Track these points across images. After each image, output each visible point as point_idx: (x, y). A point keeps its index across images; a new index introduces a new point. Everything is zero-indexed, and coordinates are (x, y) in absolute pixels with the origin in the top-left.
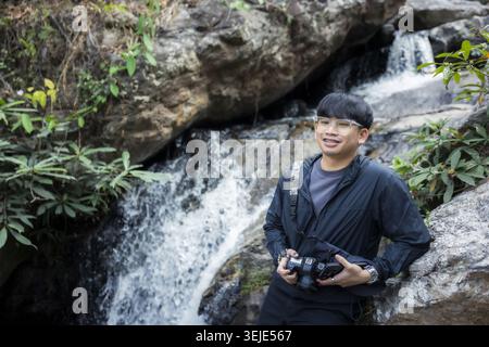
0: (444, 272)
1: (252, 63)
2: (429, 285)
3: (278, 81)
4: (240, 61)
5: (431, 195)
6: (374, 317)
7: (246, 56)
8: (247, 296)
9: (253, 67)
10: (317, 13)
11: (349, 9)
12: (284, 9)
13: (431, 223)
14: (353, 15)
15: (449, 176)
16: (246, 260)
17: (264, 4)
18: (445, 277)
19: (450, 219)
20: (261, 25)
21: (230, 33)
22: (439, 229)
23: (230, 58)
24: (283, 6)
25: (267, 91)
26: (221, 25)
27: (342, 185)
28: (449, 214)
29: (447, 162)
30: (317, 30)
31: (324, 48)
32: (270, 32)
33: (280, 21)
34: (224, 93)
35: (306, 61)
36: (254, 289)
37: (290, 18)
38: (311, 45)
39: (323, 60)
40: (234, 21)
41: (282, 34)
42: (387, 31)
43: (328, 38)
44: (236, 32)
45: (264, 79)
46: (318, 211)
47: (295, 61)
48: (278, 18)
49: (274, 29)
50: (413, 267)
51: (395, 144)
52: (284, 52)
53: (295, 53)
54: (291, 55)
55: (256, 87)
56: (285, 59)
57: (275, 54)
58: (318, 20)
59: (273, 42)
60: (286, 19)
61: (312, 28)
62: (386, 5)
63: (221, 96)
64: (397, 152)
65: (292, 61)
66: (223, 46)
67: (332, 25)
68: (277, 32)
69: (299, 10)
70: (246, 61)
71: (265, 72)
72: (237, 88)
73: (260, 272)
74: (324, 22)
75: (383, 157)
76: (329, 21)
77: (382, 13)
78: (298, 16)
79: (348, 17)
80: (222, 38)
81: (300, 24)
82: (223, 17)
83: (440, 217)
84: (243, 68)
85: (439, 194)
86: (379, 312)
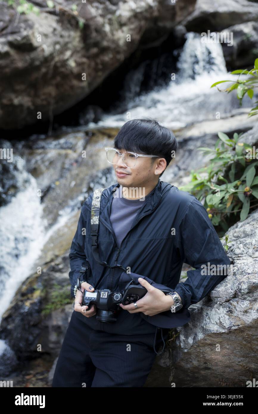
0: (245, 299)
1: (44, 70)
2: (230, 312)
3: (72, 87)
4: (31, 68)
5: (228, 211)
6: (178, 343)
7: (37, 63)
8: (49, 316)
9: (46, 74)
10: (109, 16)
11: (141, 13)
12: (75, 13)
13: (229, 244)
14: (146, 19)
15: (245, 193)
16: (46, 280)
17: (54, 7)
18: (245, 304)
19: (248, 240)
20: (51, 30)
21: (19, 38)
22: (237, 251)
23: (20, 64)
24: (74, 9)
25: (60, 98)
26: (9, 30)
27: (143, 215)
28: (247, 235)
29: (242, 178)
30: (109, 35)
31: (118, 52)
32: (62, 36)
33: (72, 25)
34: (16, 101)
35: (100, 67)
36: (55, 309)
37: (82, 21)
38: (104, 50)
39: (117, 65)
40: (23, 25)
41: (74, 38)
42: (178, 34)
43: (121, 42)
44: (26, 38)
45: (57, 86)
46: (120, 240)
47: (89, 66)
48: (69, 22)
49: (65, 33)
50: (214, 293)
51: (190, 151)
52: (77, 57)
53: (88, 58)
54: (84, 60)
55: (50, 95)
56: (78, 64)
57: (67, 60)
58: (110, 23)
59: (65, 47)
60: (77, 22)
61: (105, 32)
62: (177, 9)
63: (12, 105)
64: (192, 159)
65: (86, 67)
66: (12, 52)
67: (125, 29)
68: (69, 36)
69: (90, 13)
70: (38, 68)
71: (58, 79)
72: (29, 95)
73: (61, 291)
74: (116, 26)
75: (180, 164)
76: (122, 25)
77: (173, 16)
78: (89, 19)
79: (140, 20)
80: (11, 44)
81: (93, 27)
82: (11, 21)
83: (238, 237)
84: (35, 75)
85: (236, 211)
86: (182, 338)
